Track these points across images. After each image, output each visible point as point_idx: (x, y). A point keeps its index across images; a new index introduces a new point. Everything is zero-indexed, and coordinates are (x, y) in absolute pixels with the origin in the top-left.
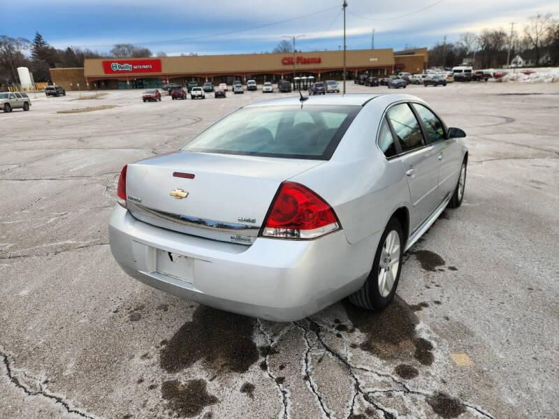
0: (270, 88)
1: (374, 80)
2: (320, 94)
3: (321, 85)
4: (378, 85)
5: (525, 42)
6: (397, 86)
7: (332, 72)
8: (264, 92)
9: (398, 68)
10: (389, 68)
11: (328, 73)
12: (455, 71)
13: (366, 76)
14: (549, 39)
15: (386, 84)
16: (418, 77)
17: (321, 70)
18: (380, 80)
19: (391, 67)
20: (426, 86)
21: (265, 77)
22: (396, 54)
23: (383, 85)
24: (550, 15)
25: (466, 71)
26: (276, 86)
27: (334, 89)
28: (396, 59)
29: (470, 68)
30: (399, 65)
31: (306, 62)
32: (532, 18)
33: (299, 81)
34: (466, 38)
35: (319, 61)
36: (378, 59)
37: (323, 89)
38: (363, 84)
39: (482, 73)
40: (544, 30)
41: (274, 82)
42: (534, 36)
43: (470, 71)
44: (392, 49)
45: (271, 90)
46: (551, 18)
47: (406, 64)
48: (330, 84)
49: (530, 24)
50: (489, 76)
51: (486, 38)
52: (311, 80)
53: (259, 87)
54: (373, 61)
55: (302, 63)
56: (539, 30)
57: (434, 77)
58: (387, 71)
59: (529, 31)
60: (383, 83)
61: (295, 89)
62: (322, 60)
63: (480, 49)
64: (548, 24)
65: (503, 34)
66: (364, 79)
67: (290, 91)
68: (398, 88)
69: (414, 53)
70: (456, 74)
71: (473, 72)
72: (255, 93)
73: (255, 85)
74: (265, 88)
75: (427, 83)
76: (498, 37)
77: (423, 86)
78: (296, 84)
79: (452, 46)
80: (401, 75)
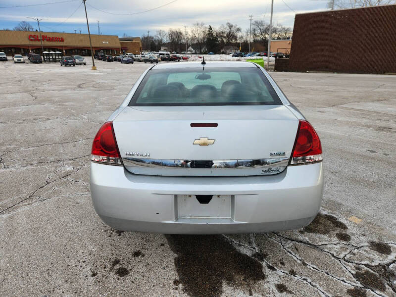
0: (22, 59)
1: (109, 57)
2: (70, 66)
3: (70, 59)
4: (113, 61)
5: (193, 39)
6: (127, 62)
7: (74, 49)
8: (16, 63)
9: (124, 50)
10: (117, 49)
11: (72, 50)
12: (160, 54)
13: (103, 54)
14: (204, 38)
15: (119, 60)
16: (139, 56)
17: (65, 47)
18: (113, 57)
19: (119, 48)
20: (146, 63)
21: (13, 50)
22: (121, 39)
23: (116, 61)
24: (204, 24)
25: (166, 54)
26: (26, 58)
27: (81, 62)
28: (122, 43)
29: (169, 53)
30: (123, 48)
31: (50, 40)
32: (194, 25)
33: (48, 55)
34: (160, 33)
35: (62, 40)
36: (109, 43)
37: (72, 62)
38: (101, 59)
39: (176, 56)
40: (201, 32)
41: (24, 55)
42: (197, 36)
43: (169, 55)
44: (117, 36)
45: (22, 61)
46: (204, 26)
47: (128, 47)
48: (78, 58)
49: (194, 28)
50: (179, 58)
51: (172, 34)
52: (59, 55)
53: (9, 58)
54: (105, 43)
55: (47, 40)
56: (199, 32)
57: (150, 58)
58: (116, 51)
59: (194, 32)
60: (116, 60)
61: (45, 61)
62: (65, 39)
63: (169, 41)
64: (202, 29)
65: (181, 33)
66: (102, 56)
67: (41, 63)
68: (127, 63)
69: (132, 40)
70: (161, 56)
71: (171, 55)
72: (6, 63)
73: (5, 56)
74: (16, 59)
75: (146, 61)
76: (178, 35)
77: (144, 63)
78: (45, 57)
79: (153, 38)
80: (127, 54)
